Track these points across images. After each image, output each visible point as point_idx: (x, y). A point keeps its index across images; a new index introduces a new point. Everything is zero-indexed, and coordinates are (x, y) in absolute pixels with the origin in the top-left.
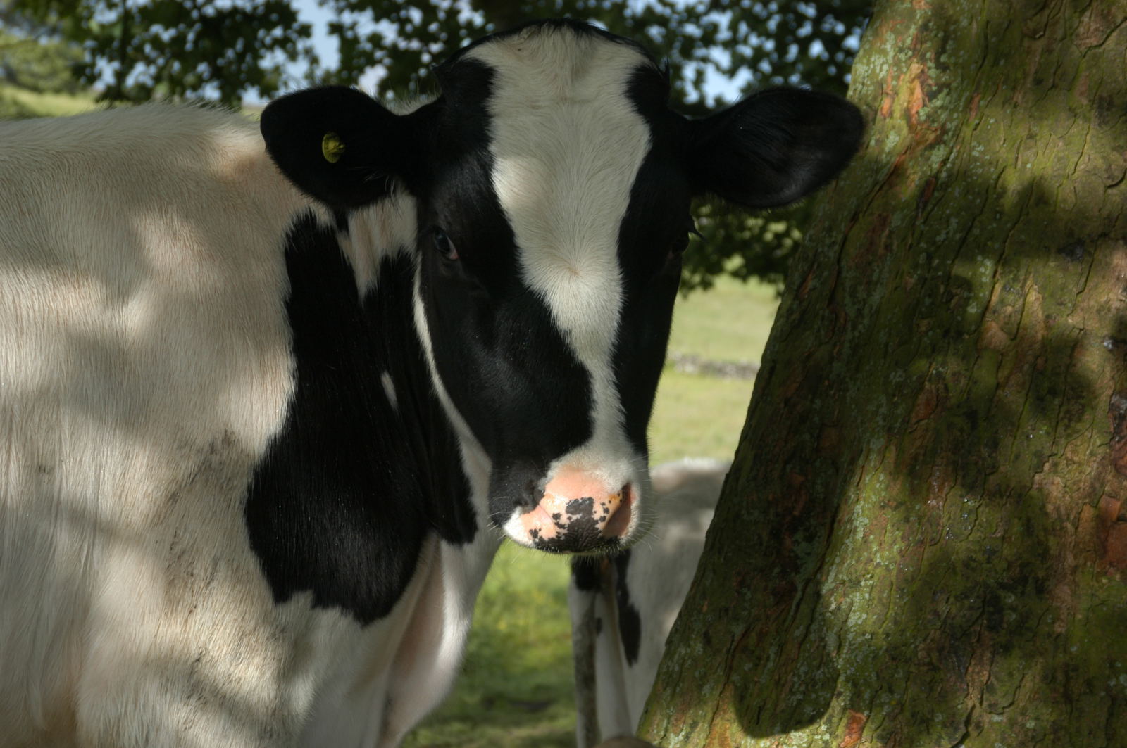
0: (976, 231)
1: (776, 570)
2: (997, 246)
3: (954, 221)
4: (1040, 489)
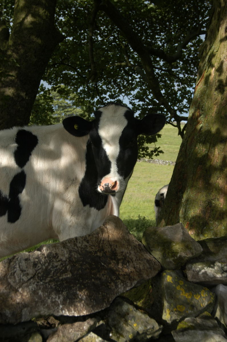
0: (207, 139)
1: (177, 199)
2: (210, 141)
3: (203, 137)
4: (218, 183)
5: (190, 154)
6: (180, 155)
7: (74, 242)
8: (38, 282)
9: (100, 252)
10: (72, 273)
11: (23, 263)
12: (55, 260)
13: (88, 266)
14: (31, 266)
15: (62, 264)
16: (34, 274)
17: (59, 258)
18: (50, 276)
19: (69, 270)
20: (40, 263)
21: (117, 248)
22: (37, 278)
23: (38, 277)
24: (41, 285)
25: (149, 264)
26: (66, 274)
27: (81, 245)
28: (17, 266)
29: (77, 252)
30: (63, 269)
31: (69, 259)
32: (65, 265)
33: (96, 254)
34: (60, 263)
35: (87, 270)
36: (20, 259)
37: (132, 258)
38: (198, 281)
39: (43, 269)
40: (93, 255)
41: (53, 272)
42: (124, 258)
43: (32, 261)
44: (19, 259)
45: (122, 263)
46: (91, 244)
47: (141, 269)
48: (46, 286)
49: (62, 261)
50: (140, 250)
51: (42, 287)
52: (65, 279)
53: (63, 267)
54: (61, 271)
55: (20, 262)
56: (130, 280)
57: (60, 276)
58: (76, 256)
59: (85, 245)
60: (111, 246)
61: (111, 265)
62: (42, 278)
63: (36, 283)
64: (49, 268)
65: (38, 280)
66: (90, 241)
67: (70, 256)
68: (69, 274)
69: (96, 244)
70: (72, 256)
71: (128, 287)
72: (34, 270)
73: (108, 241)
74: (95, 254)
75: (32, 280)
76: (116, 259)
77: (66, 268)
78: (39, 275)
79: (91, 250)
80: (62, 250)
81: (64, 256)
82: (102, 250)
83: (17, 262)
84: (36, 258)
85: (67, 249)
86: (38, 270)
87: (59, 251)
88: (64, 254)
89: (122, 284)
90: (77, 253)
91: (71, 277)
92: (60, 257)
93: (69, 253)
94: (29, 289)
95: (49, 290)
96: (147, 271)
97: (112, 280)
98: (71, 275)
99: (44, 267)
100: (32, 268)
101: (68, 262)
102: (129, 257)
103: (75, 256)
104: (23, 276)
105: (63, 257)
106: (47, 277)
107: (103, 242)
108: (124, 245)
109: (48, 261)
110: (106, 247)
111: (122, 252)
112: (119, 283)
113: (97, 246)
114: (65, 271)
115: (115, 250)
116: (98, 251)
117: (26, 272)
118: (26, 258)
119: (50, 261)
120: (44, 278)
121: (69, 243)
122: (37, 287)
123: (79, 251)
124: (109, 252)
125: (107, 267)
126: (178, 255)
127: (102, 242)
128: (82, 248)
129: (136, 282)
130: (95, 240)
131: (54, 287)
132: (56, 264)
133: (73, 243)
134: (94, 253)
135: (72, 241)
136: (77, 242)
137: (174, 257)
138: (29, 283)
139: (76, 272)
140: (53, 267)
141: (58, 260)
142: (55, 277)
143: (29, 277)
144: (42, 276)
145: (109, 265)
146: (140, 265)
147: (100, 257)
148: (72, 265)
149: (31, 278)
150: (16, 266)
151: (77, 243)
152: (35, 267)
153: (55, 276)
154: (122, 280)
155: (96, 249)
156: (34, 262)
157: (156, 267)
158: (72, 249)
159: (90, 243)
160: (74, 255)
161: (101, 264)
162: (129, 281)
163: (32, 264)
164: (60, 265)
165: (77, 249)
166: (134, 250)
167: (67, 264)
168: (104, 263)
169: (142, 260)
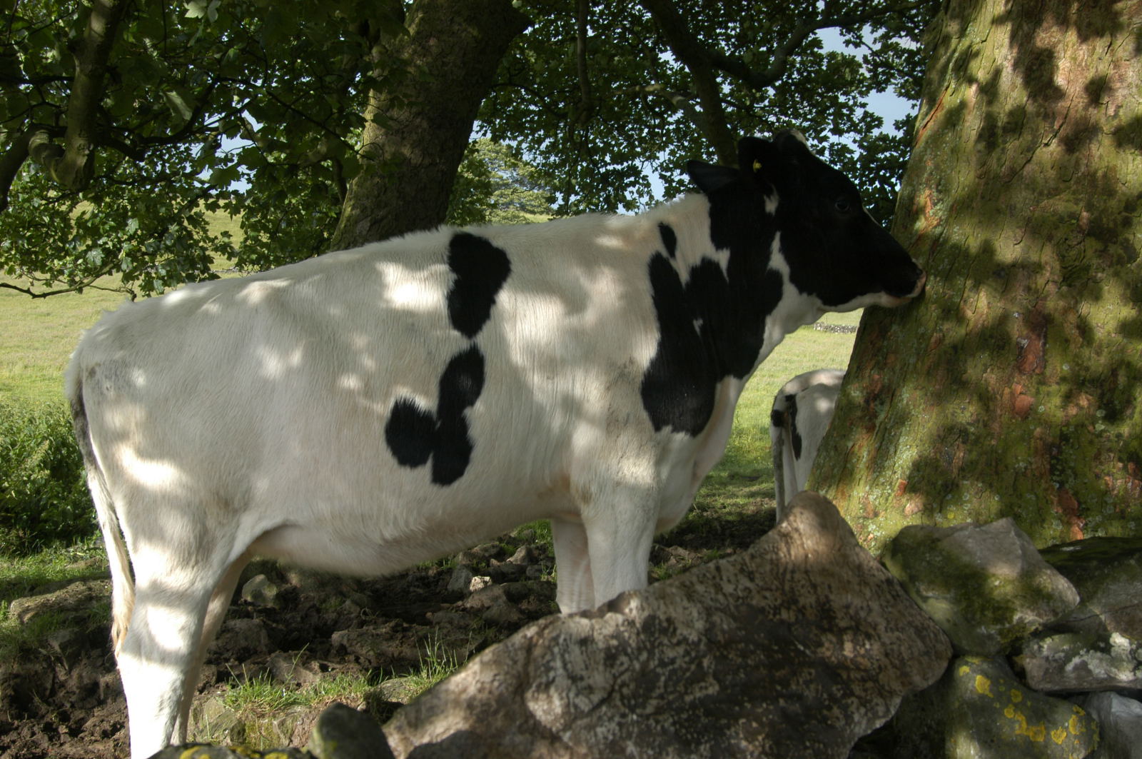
7: (714, 578)
8: (624, 716)
9: (788, 609)
10: (719, 681)
11: (576, 653)
12: (666, 641)
13: (762, 657)
14: (597, 663)
15: (687, 653)
16: (608, 687)
17: (679, 632)
18: (658, 692)
19: (711, 671)
20: (626, 654)
21: (831, 592)
22: (618, 703)
23: (622, 697)
24: (633, 722)
25: (923, 639)
26: (703, 684)
27: (735, 590)
28: (558, 664)
29: (724, 610)
30: (693, 667)
31: (706, 635)
32: (696, 657)
33: (778, 617)
34: (681, 650)
35: (762, 669)
36: (565, 640)
37: (876, 625)
38: (1057, 688)
39: (634, 670)
40: (771, 620)
41: (663, 679)
42: (853, 624)
43: (601, 645)
44: (561, 640)
45: (852, 641)
46: (761, 584)
47: (903, 659)
48: (648, 727)
49: (688, 644)
50: (893, 596)
51: (636, 730)
52: (703, 701)
53: (691, 662)
54: (688, 674)
55: (566, 650)
56: (881, 695)
57: (686, 693)
58: (725, 627)
59: (746, 589)
60: (814, 586)
61: (824, 649)
62: (633, 702)
63: (617, 719)
64: (652, 665)
65: (623, 709)
66: (757, 575)
67: (708, 626)
68: (711, 685)
69: (775, 582)
70: (713, 625)
71: (880, 718)
72: (608, 675)
73: (806, 572)
74: (774, 615)
75: (604, 709)
76: (835, 629)
77: (700, 665)
78: (625, 691)
79: (763, 603)
80: (685, 608)
81: (693, 627)
82: (791, 601)
83: (556, 650)
84: (613, 637)
85: (699, 605)
86: (622, 673)
87: (675, 610)
88: (692, 621)
89: (863, 710)
90: (725, 613)
91: (718, 693)
92: (682, 631)
93: (705, 617)
94: (596, 735)
95: (659, 739)
96: (920, 663)
97: (832, 698)
98: (717, 688)
99: (637, 666)
100: (601, 668)
101: (706, 645)
102: (865, 620)
103: (724, 624)
104: (577, 695)
105: (689, 631)
106: (647, 697)
107: (792, 578)
108: (849, 582)
109: (648, 644)
110: (802, 591)
111: (847, 607)
112: (853, 708)
113: (777, 589)
114: (699, 677)
115: (828, 601)
116: (782, 605)
117: (583, 684)
118: (583, 635)
119: (652, 644)
120: (641, 700)
121: (701, 582)
122: (620, 730)
123: (732, 608)
124: (811, 607)
125: (813, 656)
127: (788, 576)
128: (739, 598)
129: (897, 701)
130: (772, 570)
131: (672, 729)
132: (671, 654)
133: (710, 582)
134: (772, 611)
135: (708, 575)
136: (721, 579)
138: (595, 719)
139: (729, 677)
140: (663, 664)
141: (675, 641)
142: (671, 697)
143: (596, 698)
144: (635, 696)
145: (819, 650)
146: (900, 645)
147: (789, 625)
148: (718, 654)
149: (602, 702)
150: (552, 664)
151: (721, 583)
152: (612, 666)
153: (672, 693)
154: (859, 697)
155: (776, 600)
156: (608, 649)
157: (940, 647)
158: (711, 603)
159: (757, 581)
160: (718, 621)
161: (795, 646)
162: (880, 701)
163: (603, 655)
164: (684, 656)
165: (726, 602)
166: (879, 597)
167: (701, 653)
168: (806, 646)
169: (902, 630)
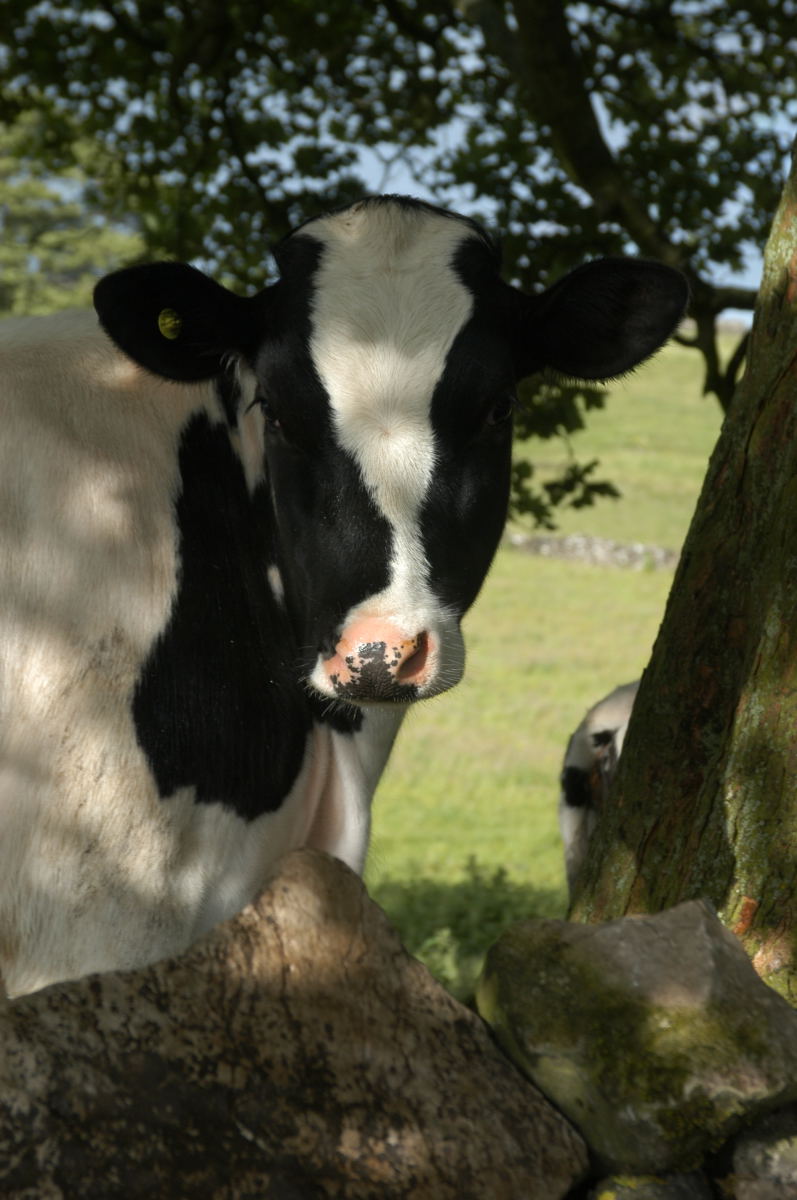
5: (764, 502)
6: (710, 508)
7: (84, 1002)
9: (234, 1065)
10: (66, 1189)
13: (161, 1147)
15: (6, 1133)
19: (50, 1168)
21: (331, 1038)
25: (519, 1136)
26: (31, 1192)
27: (125, 1025)
29: (97, 1062)
30: (15, 1161)
31: (48, 1104)
32: (24, 1143)
33: (209, 1078)
35: (156, 1168)
37: (420, 1103)
40: (194, 1083)
42: (370, 1098)
45: (360, 1129)
46: (182, 1016)
47: (469, 1167)
49: (8, 1115)
50: (466, 1053)
53: (14, 1149)
54: (4, 1173)
58: (90, 1089)
59: (148, 1024)
60: (296, 1026)
61: (297, 1141)
66: (176, 1000)
67: (54, 1086)
68: (47, 1193)
69: (213, 1015)
70: (66, 1084)
73: (283, 999)
74: (202, 1074)
76: (328, 1106)
77: (30, 1157)
79: (181, 1052)
80: (10, 1053)
81: (23, 1087)
82: (243, 1050)
85: (40, 1048)
88: (22, 1077)
90: (96, 1066)
93: (48, 1068)
96: (506, 1178)
98: (58, 1198)
101: (44, 1119)
102: (399, 1093)
103: (88, 1084)
105: (13, 1093)
107: (252, 1009)
108: (372, 1021)
110: (268, 1034)
111: (363, 1067)
113: (216, 1027)
114: (27, 1177)
115: (322, 1054)
116: (221, 1057)
121: (55, 1009)
123: (113, 1058)
126: (689, 1088)
127: (244, 1006)
128: (130, 1039)
130: (208, 994)
133: (74, 1010)
134: (197, 1068)
135: (72, 997)
136: (99, 1005)
137: (665, 1101)
139: (87, 1181)
145: (287, 1142)
146: (464, 1144)
147: (230, 1095)
148: (68, 1137)
151: (98, 1012)
155: (210, 1047)
157: (557, 1153)
158: (67, 1046)
159: (174, 1012)
160: (78, 1079)
161: (238, 1131)
165: (101, 1047)
166: (434, 1051)
167: (36, 1135)
168: (258, 1131)
169: (476, 1114)
